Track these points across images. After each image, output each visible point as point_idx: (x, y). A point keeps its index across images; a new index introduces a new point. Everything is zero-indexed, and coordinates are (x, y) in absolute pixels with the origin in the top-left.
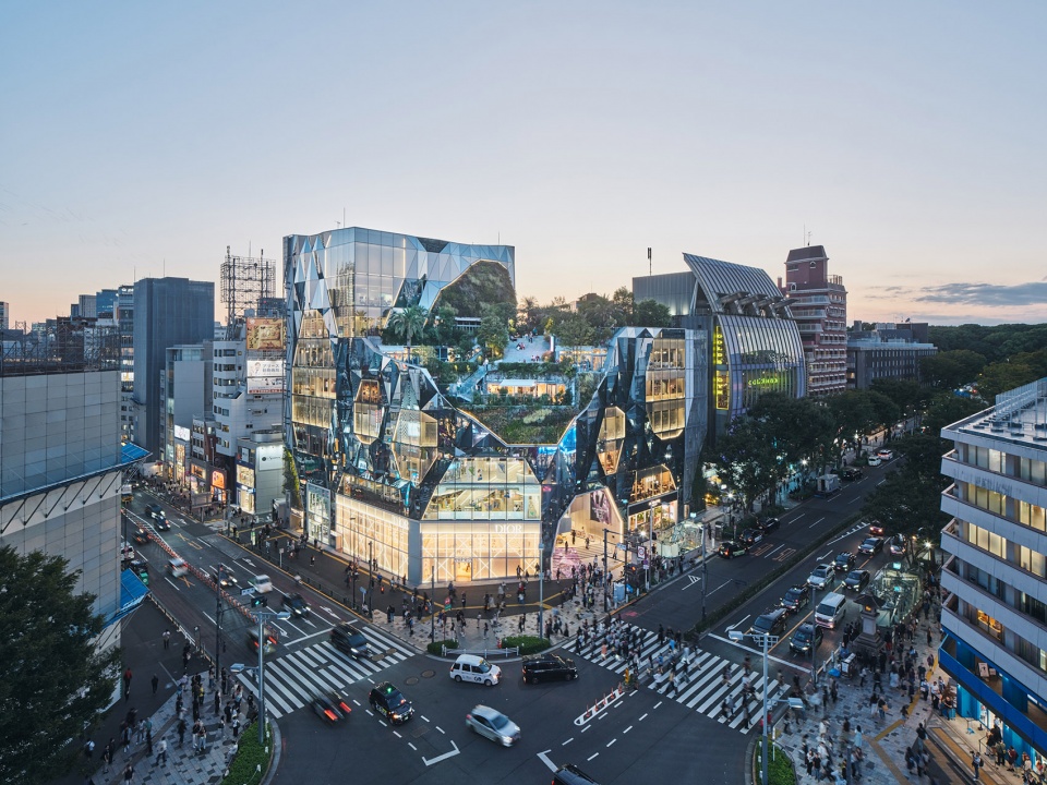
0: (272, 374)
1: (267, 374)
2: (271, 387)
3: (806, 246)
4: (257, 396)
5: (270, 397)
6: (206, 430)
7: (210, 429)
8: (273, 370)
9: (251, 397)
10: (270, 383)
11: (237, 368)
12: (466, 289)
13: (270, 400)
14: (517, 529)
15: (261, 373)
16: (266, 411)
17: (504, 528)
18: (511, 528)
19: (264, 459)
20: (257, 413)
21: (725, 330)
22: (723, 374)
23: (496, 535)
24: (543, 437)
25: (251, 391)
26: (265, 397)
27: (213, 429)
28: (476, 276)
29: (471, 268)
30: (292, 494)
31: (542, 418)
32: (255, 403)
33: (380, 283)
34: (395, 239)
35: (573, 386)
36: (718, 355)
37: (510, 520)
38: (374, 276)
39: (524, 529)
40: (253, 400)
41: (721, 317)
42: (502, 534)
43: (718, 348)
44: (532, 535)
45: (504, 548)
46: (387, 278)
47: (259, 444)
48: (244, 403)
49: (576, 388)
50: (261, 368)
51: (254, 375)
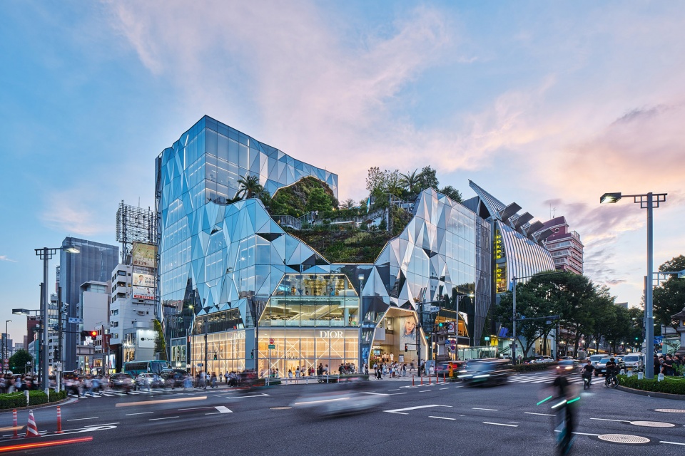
1: (148, 285)
2: (151, 294)
3: (552, 218)
4: (141, 301)
5: (149, 302)
6: (104, 332)
7: (106, 331)
9: (136, 301)
10: (151, 292)
11: (127, 285)
12: (299, 193)
13: (151, 305)
14: (339, 334)
15: (143, 283)
16: (148, 313)
17: (328, 334)
18: (334, 334)
19: (143, 339)
20: (141, 313)
21: (503, 231)
22: (501, 266)
23: (320, 340)
24: (361, 257)
25: (135, 296)
26: (147, 302)
27: (109, 331)
28: (307, 187)
29: (304, 180)
30: (160, 354)
31: (361, 240)
32: (139, 305)
33: (228, 167)
34: (240, 136)
35: (387, 216)
36: (498, 252)
37: (332, 327)
38: (222, 160)
39: (345, 334)
40: (137, 303)
41: (501, 225)
42: (326, 339)
43: (498, 247)
44: (352, 340)
45: (327, 351)
46: (233, 165)
47: (139, 328)
48: (130, 304)
49: (390, 216)
50: (144, 280)
51: (138, 284)
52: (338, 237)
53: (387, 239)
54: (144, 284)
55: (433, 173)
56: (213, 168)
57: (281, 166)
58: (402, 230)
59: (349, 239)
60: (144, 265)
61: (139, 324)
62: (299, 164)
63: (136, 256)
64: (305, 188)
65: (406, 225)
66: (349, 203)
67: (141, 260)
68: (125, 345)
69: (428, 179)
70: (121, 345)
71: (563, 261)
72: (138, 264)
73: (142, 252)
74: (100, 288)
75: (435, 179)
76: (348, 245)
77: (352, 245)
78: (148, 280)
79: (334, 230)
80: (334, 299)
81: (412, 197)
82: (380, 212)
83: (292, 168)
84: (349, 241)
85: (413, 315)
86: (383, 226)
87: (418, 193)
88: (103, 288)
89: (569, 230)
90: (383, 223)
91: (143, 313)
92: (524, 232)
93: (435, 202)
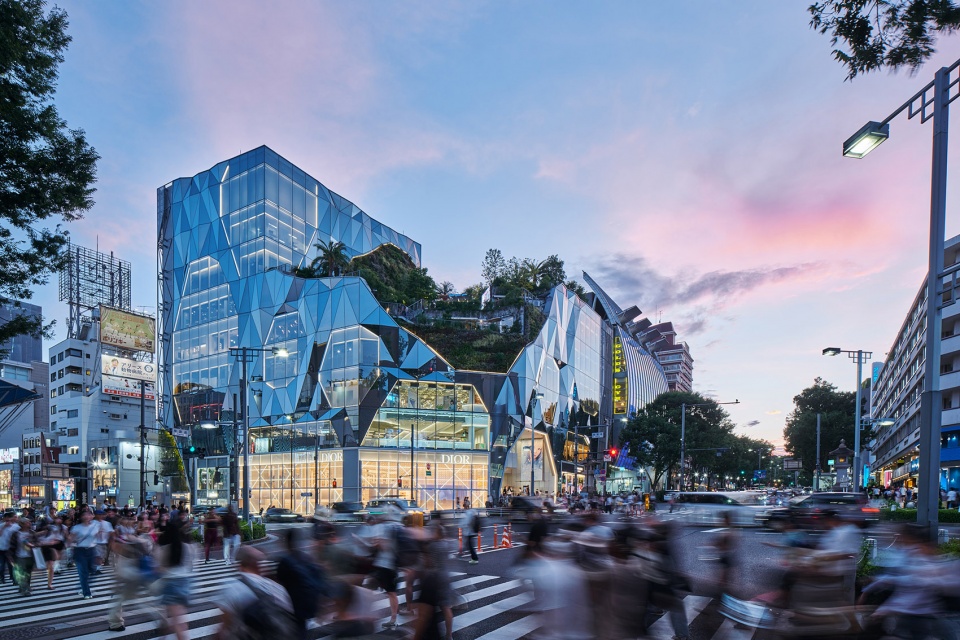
0: (134, 375)
1: (126, 374)
2: (131, 389)
4: (114, 398)
5: (130, 401)
6: (44, 442)
7: (48, 441)
8: (134, 371)
9: (107, 398)
10: (130, 384)
11: (85, 373)
13: (130, 405)
14: (465, 459)
15: (118, 372)
16: (125, 417)
17: (452, 458)
18: (458, 458)
19: (129, 456)
20: (115, 416)
21: (624, 340)
22: (621, 381)
23: (442, 465)
24: (493, 364)
25: (106, 390)
26: (125, 401)
27: (53, 441)
28: (387, 258)
29: (383, 248)
30: (173, 479)
31: (492, 343)
32: (112, 405)
33: (292, 223)
34: (307, 180)
35: (522, 316)
36: (617, 364)
37: (457, 450)
38: (285, 212)
39: (473, 459)
40: (110, 402)
41: (620, 329)
42: (449, 465)
43: (617, 358)
44: (481, 466)
45: (451, 479)
46: (299, 220)
47: (122, 440)
48: (97, 402)
49: (526, 317)
50: (120, 366)
51: (110, 372)
52: (465, 338)
53: (523, 344)
54: (120, 373)
55: (560, 264)
56: (273, 222)
57: (356, 226)
58: (537, 335)
59: (479, 342)
60: (118, 344)
61: (120, 434)
62: (377, 226)
63: (106, 328)
64: (384, 260)
65: (541, 328)
66: (445, 287)
67: (115, 335)
68: (95, 464)
69: (552, 270)
70: (85, 465)
71: (675, 377)
72: (108, 342)
73: (116, 324)
74: (18, 372)
75: (561, 271)
76: (476, 349)
77: (482, 349)
78: (126, 367)
79: (459, 328)
80: (459, 415)
81: (544, 293)
82: (512, 311)
83: (369, 232)
84: (478, 343)
85: (543, 438)
86: (516, 327)
87: (549, 289)
88: (24, 373)
89: (677, 340)
90: (517, 324)
91: (118, 416)
92: (640, 341)
93: (566, 302)
